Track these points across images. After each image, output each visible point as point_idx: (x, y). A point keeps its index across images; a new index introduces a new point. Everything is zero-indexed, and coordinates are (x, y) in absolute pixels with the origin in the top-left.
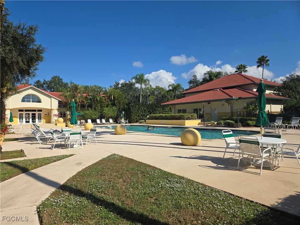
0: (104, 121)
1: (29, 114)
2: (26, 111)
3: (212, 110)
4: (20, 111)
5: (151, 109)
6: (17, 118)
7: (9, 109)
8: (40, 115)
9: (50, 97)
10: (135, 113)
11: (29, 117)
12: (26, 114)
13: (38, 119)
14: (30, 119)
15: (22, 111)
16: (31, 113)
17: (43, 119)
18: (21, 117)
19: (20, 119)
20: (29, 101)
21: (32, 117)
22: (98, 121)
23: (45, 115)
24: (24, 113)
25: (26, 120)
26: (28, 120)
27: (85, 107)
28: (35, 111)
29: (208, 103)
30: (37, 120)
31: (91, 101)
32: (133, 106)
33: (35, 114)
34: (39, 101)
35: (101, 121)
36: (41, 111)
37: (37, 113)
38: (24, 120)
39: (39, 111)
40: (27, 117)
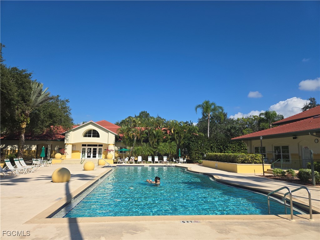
0: (156, 159)
1: (90, 149)
2: (89, 145)
3: (301, 150)
4: (83, 145)
5: (221, 145)
6: (80, 152)
7: (71, 144)
8: (100, 150)
9: (108, 132)
10: (195, 150)
11: (90, 152)
12: (88, 148)
13: (99, 154)
14: (91, 154)
15: (85, 145)
16: (92, 148)
17: (103, 155)
18: (84, 152)
19: (82, 153)
20: (90, 136)
21: (94, 152)
22: (150, 159)
23: (105, 150)
24: (87, 148)
25: (88, 155)
26: (90, 155)
27: (140, 142)
28: (96, 145)
29: (294, 138)
30: (97, 155)
31: (148, 135)
32: (193, 142)
33: (96, 149)
34: (98, 136)
35: (153, 160)
36: (101, 145)
37: (98, 148)
38: (86, 154)
39: (100, 145)
40: (89, 151)
